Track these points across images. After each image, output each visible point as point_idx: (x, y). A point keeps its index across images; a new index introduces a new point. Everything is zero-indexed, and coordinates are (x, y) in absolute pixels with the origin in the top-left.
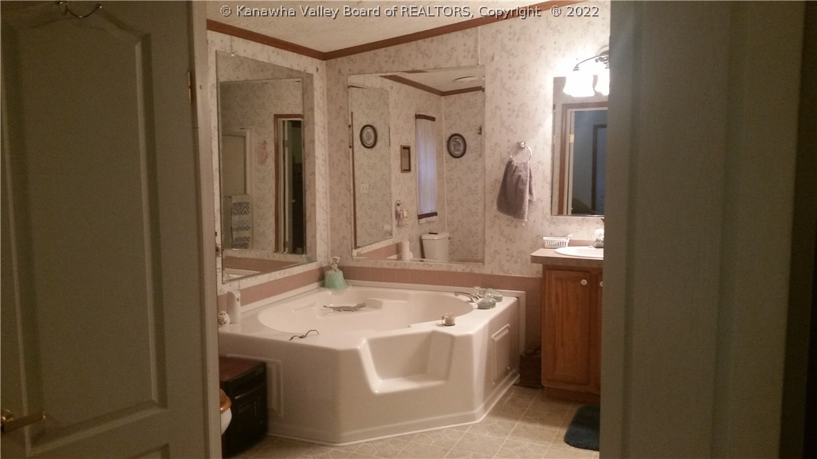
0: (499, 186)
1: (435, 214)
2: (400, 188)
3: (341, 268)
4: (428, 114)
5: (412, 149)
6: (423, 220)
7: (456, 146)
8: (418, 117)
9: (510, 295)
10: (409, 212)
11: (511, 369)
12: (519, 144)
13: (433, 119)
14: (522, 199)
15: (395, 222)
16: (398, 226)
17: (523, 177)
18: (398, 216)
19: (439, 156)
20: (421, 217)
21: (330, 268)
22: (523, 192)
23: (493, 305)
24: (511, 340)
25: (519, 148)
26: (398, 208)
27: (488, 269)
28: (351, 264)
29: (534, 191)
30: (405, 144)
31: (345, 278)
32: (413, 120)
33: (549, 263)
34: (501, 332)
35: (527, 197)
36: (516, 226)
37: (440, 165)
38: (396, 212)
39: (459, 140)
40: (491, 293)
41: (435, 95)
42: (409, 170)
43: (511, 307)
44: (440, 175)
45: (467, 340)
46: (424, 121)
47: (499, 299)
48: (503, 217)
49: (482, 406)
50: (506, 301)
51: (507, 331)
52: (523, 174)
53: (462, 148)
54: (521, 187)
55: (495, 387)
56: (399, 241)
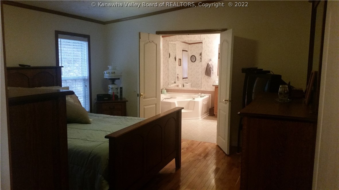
0: (205, 69)
1: (187, 78)
2: (178, 70)
3: (166, 89)
4: (186, 50)
5: (181, 60)
6: (184, 79)
7: (193, 59)
8: (183, 51)
9: (208, 95)
10: (181, 77)
11: (207, 112)
12: (210, 59)
13: (187, 51)
14: (211, 72)
15: (177, 79)
16: (178, 80)
17: (211, 67)
18: (178, 78)
19: (188, 62)
20: (183, 78)
21: (163, 89)
22: (211, 70)
23: (204, 96)
24: (207, 105)
25: (210, 60)
26: (178, 76)
27: (202, 89)
28: (168, 88)
29: (213, 70)
30: (180, 58)
31: (167, 92)
32: (182, 51)
33: (216, 86)
34: (205, 103)
35: (212, 72)
36: (209, 79)
37: (189, 64)
38: (177, 76)
39: (194, 57)
40: (203, 95)
41: (188, 44)
42: (181, 65)
43: (207, 97)
44: (188, 67)
45: (198, 102)
46: (185, 52)
47: (205, 96)
48: (206, 76)
49: (201, 117)
50: (207, 96)
51: (207, 103)
52: (211, 66)
53: (195, 60)
54: (210, 69)
55: (204, 114)
56: (178, 85)
